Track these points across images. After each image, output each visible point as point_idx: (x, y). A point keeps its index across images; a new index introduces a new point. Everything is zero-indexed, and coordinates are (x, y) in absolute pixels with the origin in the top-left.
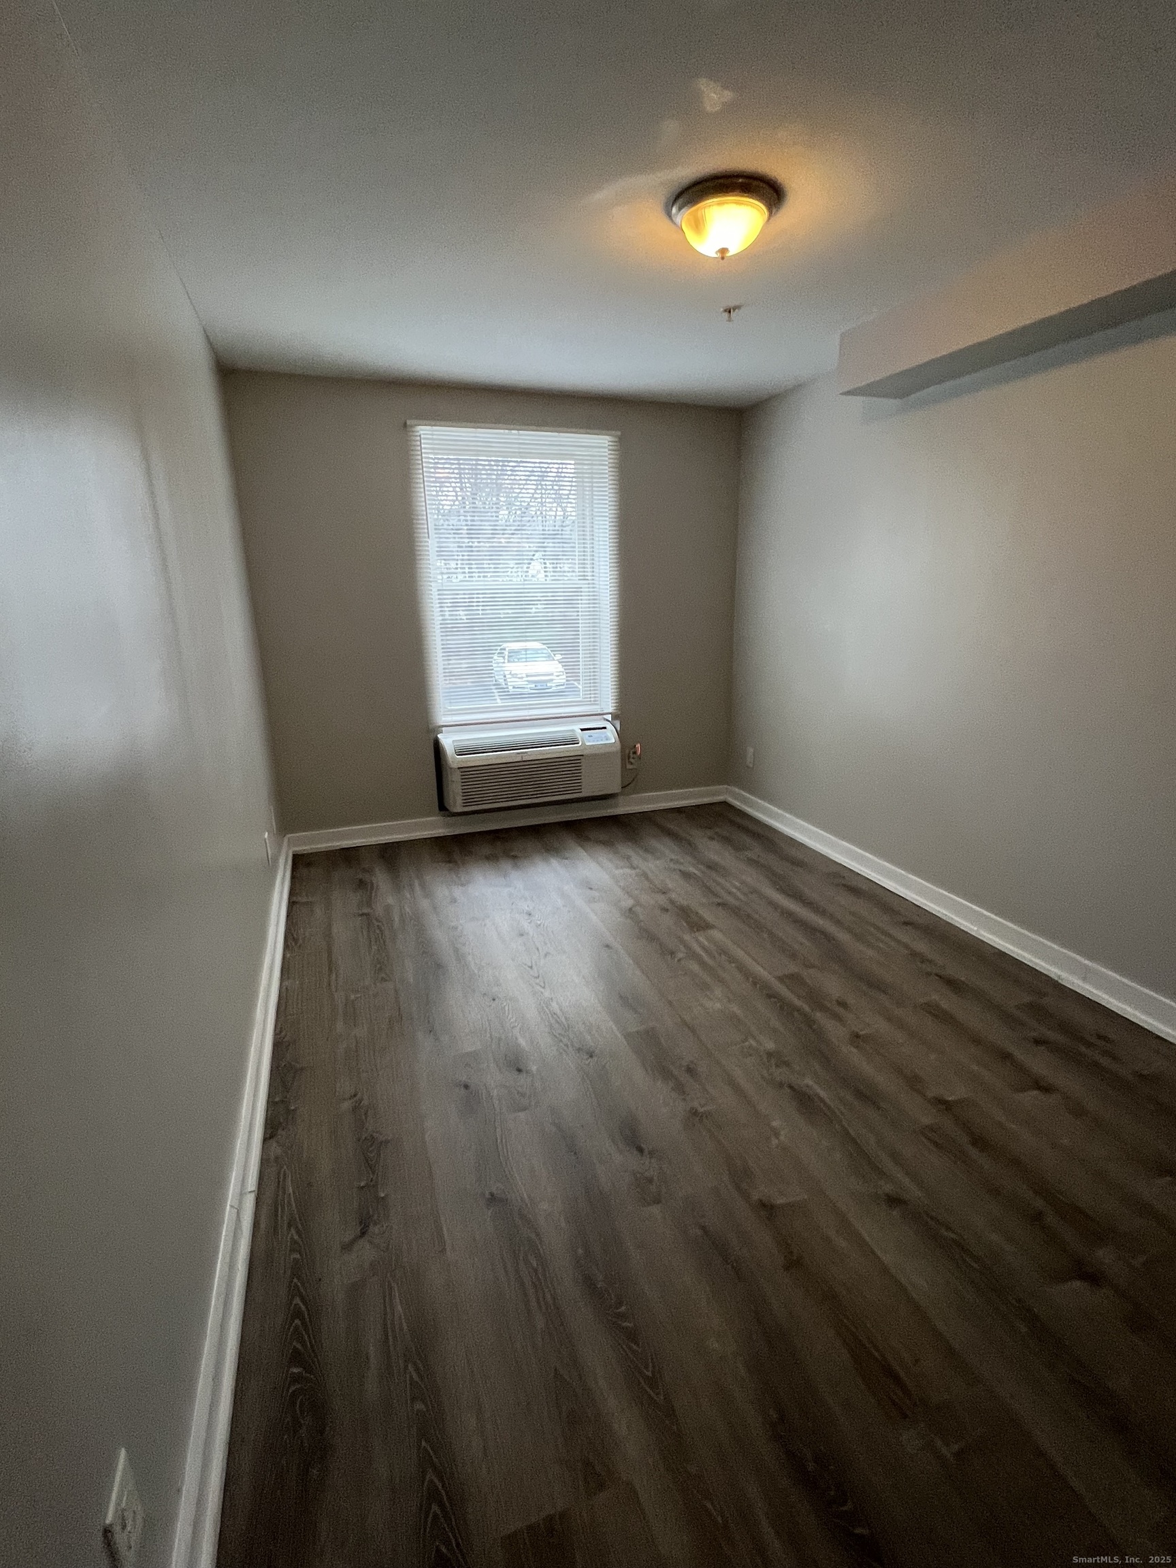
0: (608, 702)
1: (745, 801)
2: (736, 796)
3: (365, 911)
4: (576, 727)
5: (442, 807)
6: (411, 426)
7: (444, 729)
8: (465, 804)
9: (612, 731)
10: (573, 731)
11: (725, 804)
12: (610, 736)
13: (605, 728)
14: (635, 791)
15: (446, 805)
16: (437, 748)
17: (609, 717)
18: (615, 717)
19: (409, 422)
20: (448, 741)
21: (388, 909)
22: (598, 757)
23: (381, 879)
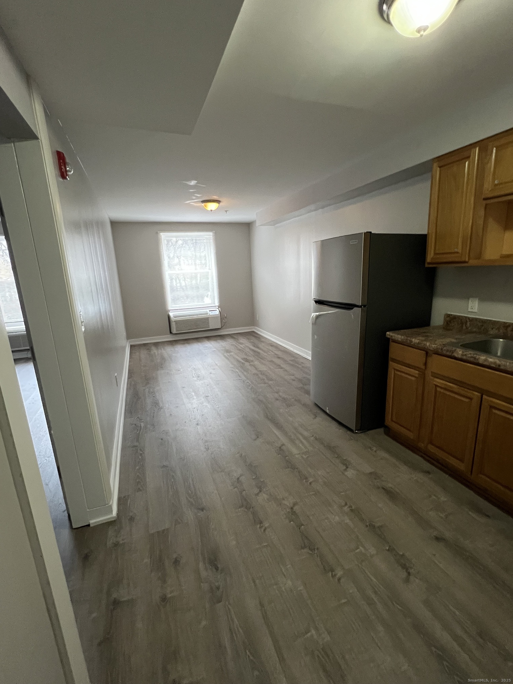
0: (217, 303)
1: (258, 330)
2: (255, 329)
3: (149, 353)
4: (208, 310)
5: (171, 333)
6: (159, 233)
7: (170, 311)
8: (177, 331)
9: (218, 311)
10: (207, 311)
11: (253, 332)
12: (217, 312)
13: (216, 310)
14: (226, 328)
15: (172, 332)
16: (169, 317)
17: (217, 307)
18: (219, 307)
19: (158, 232)
20: (171, 314)
21: (155, 353)
22: (214, 317)
23: (153, 348)
